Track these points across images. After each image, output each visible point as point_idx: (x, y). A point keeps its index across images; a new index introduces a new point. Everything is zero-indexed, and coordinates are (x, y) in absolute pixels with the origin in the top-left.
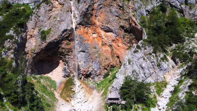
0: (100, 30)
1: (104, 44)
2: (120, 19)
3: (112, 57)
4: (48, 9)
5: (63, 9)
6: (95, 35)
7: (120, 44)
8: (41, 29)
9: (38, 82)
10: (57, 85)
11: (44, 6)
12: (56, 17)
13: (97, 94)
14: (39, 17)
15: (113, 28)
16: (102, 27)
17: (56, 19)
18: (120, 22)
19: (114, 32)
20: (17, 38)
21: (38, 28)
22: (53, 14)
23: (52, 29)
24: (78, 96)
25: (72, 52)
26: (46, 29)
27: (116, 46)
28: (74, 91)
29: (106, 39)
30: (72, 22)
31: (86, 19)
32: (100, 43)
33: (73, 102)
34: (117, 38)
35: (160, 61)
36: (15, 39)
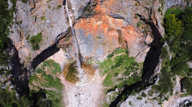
0: (107, 17)
1: (111, 30)
2: (138, 4)
3: (119, 40)
4: (29, 7)
5: (52, 6)
6: (99, 23)
7: (131, 32)
8: (29, 36)
9: (43, 75)
10: (62, 67)
11: (22, 7)
12: (44, 17)
13: (99, 77)
14: (21, 22)
15: (125, 15)
16: (111, 14)
17: (45, 20)
18: (137, 9)
19: (126, 20)
20: (7, 68)
21: (25, 38)
22: (39, 12)
23: (43, 33)
24: (82, 80)
25: (72, 45)
26: (35, 34)
27: (125, 32)
28: (78, 78)
29: (114, 25)
30: (68, 18)
31: (86, 12)
32: (107, 29)
33: (77, 84)
34: (129, 26)
35: (163, 101)
36: (6, 70)
